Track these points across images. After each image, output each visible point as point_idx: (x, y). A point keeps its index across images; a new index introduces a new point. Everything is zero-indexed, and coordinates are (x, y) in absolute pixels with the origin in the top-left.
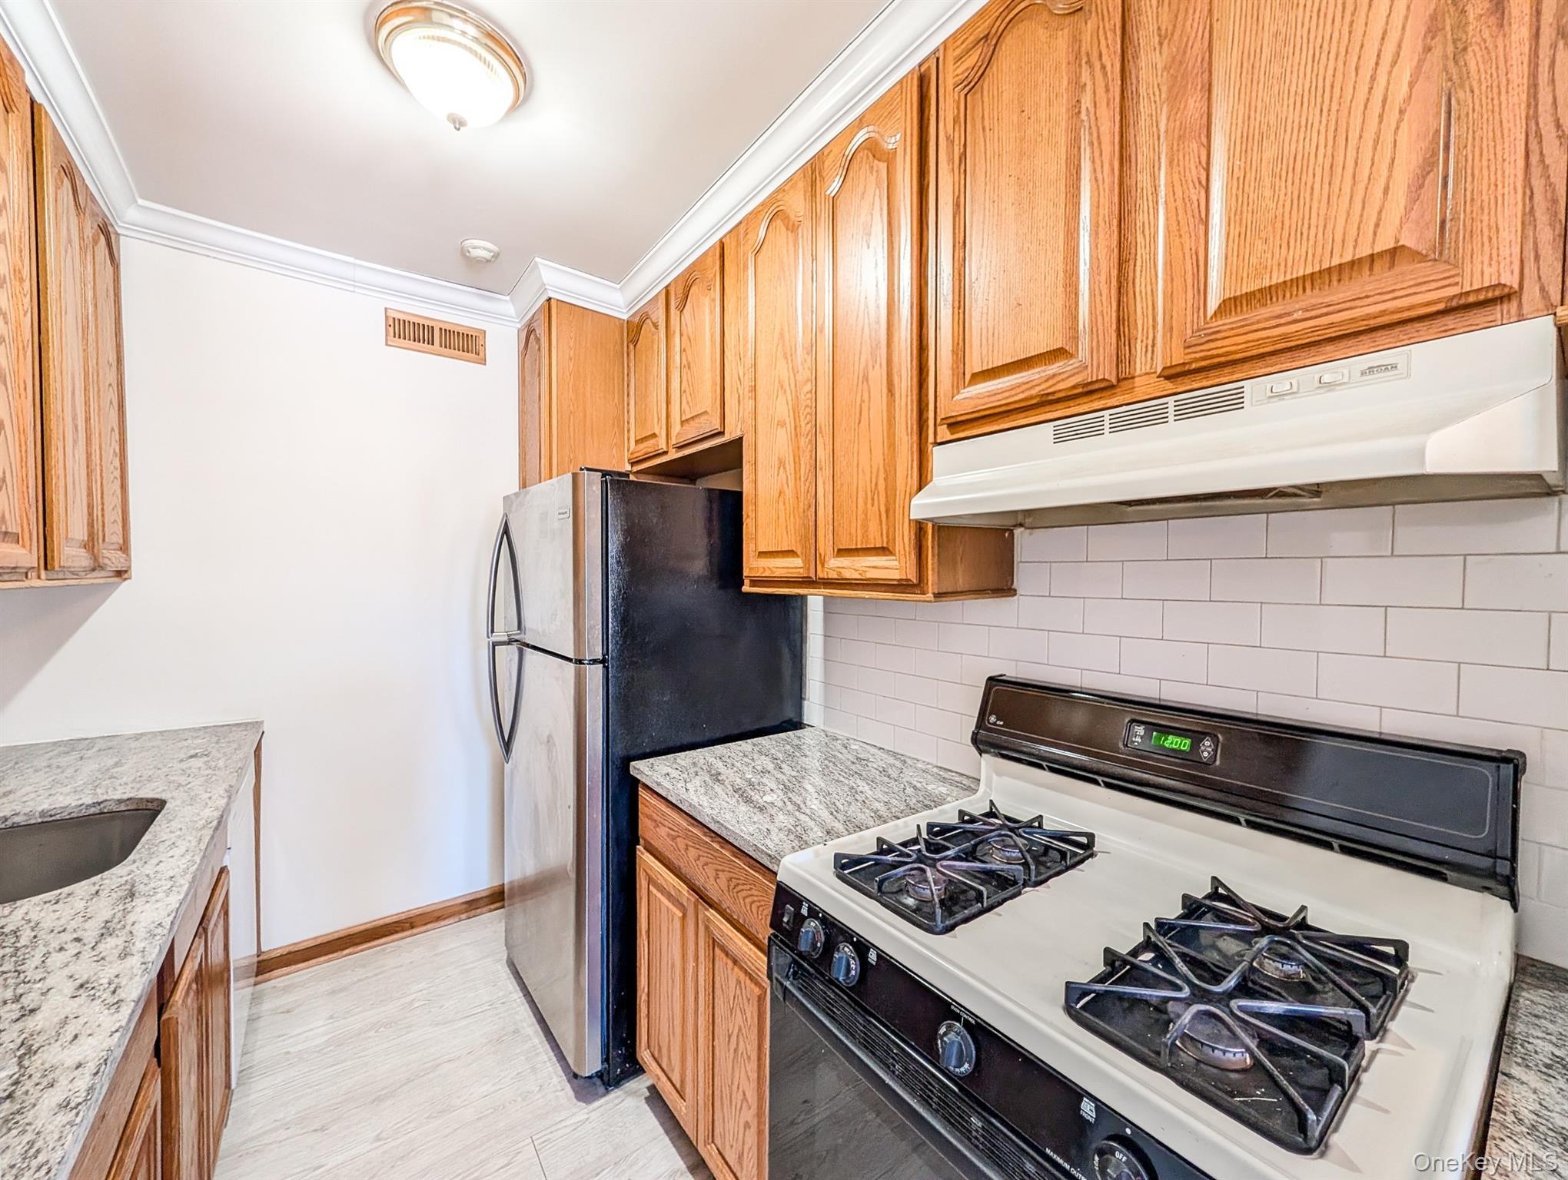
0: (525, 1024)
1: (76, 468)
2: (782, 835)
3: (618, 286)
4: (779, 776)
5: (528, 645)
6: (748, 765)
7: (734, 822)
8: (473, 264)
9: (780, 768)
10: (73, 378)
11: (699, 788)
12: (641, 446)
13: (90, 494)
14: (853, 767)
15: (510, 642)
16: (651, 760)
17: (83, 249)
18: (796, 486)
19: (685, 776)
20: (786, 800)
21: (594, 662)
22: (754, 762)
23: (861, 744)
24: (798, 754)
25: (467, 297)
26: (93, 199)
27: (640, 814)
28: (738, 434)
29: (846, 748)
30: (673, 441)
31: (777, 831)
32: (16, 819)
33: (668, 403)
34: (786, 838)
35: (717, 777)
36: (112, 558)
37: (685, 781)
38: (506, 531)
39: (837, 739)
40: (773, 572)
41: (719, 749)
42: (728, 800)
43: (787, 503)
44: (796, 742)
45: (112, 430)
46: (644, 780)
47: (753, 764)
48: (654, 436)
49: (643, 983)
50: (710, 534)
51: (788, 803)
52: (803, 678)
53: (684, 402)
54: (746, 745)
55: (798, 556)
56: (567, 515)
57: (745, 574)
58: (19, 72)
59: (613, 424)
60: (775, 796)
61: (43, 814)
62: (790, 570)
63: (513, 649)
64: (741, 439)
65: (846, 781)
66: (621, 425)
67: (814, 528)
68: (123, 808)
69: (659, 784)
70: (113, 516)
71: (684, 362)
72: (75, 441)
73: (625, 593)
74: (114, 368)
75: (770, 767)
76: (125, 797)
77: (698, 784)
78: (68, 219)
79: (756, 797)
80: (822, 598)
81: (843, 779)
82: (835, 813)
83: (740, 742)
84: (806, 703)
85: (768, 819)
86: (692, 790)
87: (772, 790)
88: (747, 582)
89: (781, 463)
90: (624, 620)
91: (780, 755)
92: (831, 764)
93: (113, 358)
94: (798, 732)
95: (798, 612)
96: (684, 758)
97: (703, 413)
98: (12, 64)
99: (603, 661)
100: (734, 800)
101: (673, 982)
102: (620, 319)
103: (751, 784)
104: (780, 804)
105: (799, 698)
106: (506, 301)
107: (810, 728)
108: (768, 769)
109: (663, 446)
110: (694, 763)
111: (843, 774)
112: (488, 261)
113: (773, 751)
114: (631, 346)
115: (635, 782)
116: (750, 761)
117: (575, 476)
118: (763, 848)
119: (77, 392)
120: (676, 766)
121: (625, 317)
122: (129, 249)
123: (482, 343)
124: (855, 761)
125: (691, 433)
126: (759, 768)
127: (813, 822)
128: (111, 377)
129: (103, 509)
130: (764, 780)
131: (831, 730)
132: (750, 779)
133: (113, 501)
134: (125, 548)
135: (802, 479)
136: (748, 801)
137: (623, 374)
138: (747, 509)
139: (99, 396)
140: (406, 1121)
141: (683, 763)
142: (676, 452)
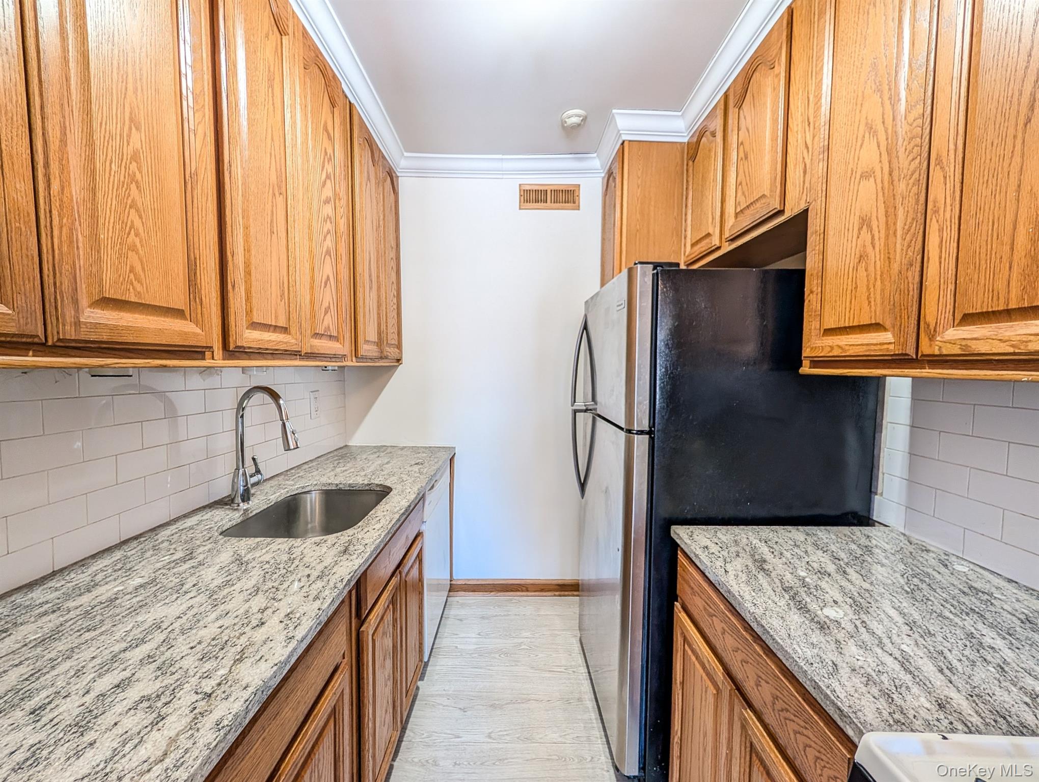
0: (586, 697)
1: (371, 303)
2: (858, 681)
3: (680, 114)
4: (844, 583)
5: (600, 416)
6: (800, 558)
7: (783, 633)
8: (571, 131)
9: (845, 572)
10: (370, 254)
11: (740, 574)
12: (696, 248)
13: (379, 318)
14: (963, 599)
15: (586, 411)
16: (692, 528)
17: (377, 184)
18: (887, 245)
19: (725, 553)
20: (858, 623)
21: (641, 432)
22: (808, 556)
23: (972, 566)
24: (869, 560)
25: (567, 162)
26: (384, 157)
27: (678, 576)
28: (803, 206)
29: (946, 566)
30: (727, 234)
31: (848, 670)
32: (341, 486)
33: (723, 202)
34: (864, 689)
35: (761, 564)
36: (392, 352)
37: (725, 560)
38: (585, 328)
39: (928, 551)
40: (845, 351)
41: (766, 531)
42: (776, 599)
43: (871, 268)
44: (863, 541)
45: (393, 283)
46: (682, 546)
47: (807, 559)
48: (708, 235)
49: (676, 728)
50: (763, 317)
51: (863, 630)
52: (875, 470)
53: (740, 193)
54: (797, 534)
55: (885, 330)
56: (623, 306)
57: (804, 354)
58: (339, 84)
59: (673, 234)
60: (841, 614)
61: (350, 485)
62: (873, 347)
63: (589, 416)
64: (806, 211)
65: (957, 620)
66: (679, 233)
67: (916, 292)
68: (378, 489)
69: (697, 556)
70: (392, 330)
71: (742, 154)
72: (371, 288)
73: (672, 373)
74: (394, 250)
75: (831, 568)
76: (380, 483)
77: (739, 567)
78: (368, 166)
79: (813, 606)
80: (910, 379)
81: (951, 616)
82: (946, 671)
83: (789, 528)
84: (877, 498)
85: (833, 646)
86: (731, 573)
87: (835, 602)
88: (806, 363)
89: (865, 222)
90: (671, 397)
91: (842, 555)
92: (924, 586)
93: (393, 244)
94: (866, 530)
95: (871, 399)
96: (725, 534)
97: (761, 197)
98: (335, 81)
99: (650, 433)
100: (782, 603)
101: (705, 750)
102: (681, 143)
103: (805, 585)
104: (850, 628)
105: (869, 488)
106: (594, 158)
107: (882, 528)
108: (828, 570)
109: (716, 241)
110: (736, 541)
111: (948, 606)
112: (579, 125)
113: (833, 548)
114: (691, 163)
115: (674, 546)
116: (802, 554)
117: (630, 270)
118: (829, 692)
119: (372, 263)
120: (716, 540)
121: (686, 140)
122: (404, 184)
123: (577, 194)
124: (966, 590)
125: (746, 221)
126: (815, 565)
127: (909, 676)
128: (392, 254)
129: (387, 326)
130: (823, 584)
131: (915, 536)
132: (804, 578)
133: (392, 321)
134: (399, 346)
135: (899, 233)
136: (803, 608)
137: (683, 189)
138: (811, 284)
139: (385, 265)
140: (505, 733)
141: (724, 538)
142: (729, 245)
